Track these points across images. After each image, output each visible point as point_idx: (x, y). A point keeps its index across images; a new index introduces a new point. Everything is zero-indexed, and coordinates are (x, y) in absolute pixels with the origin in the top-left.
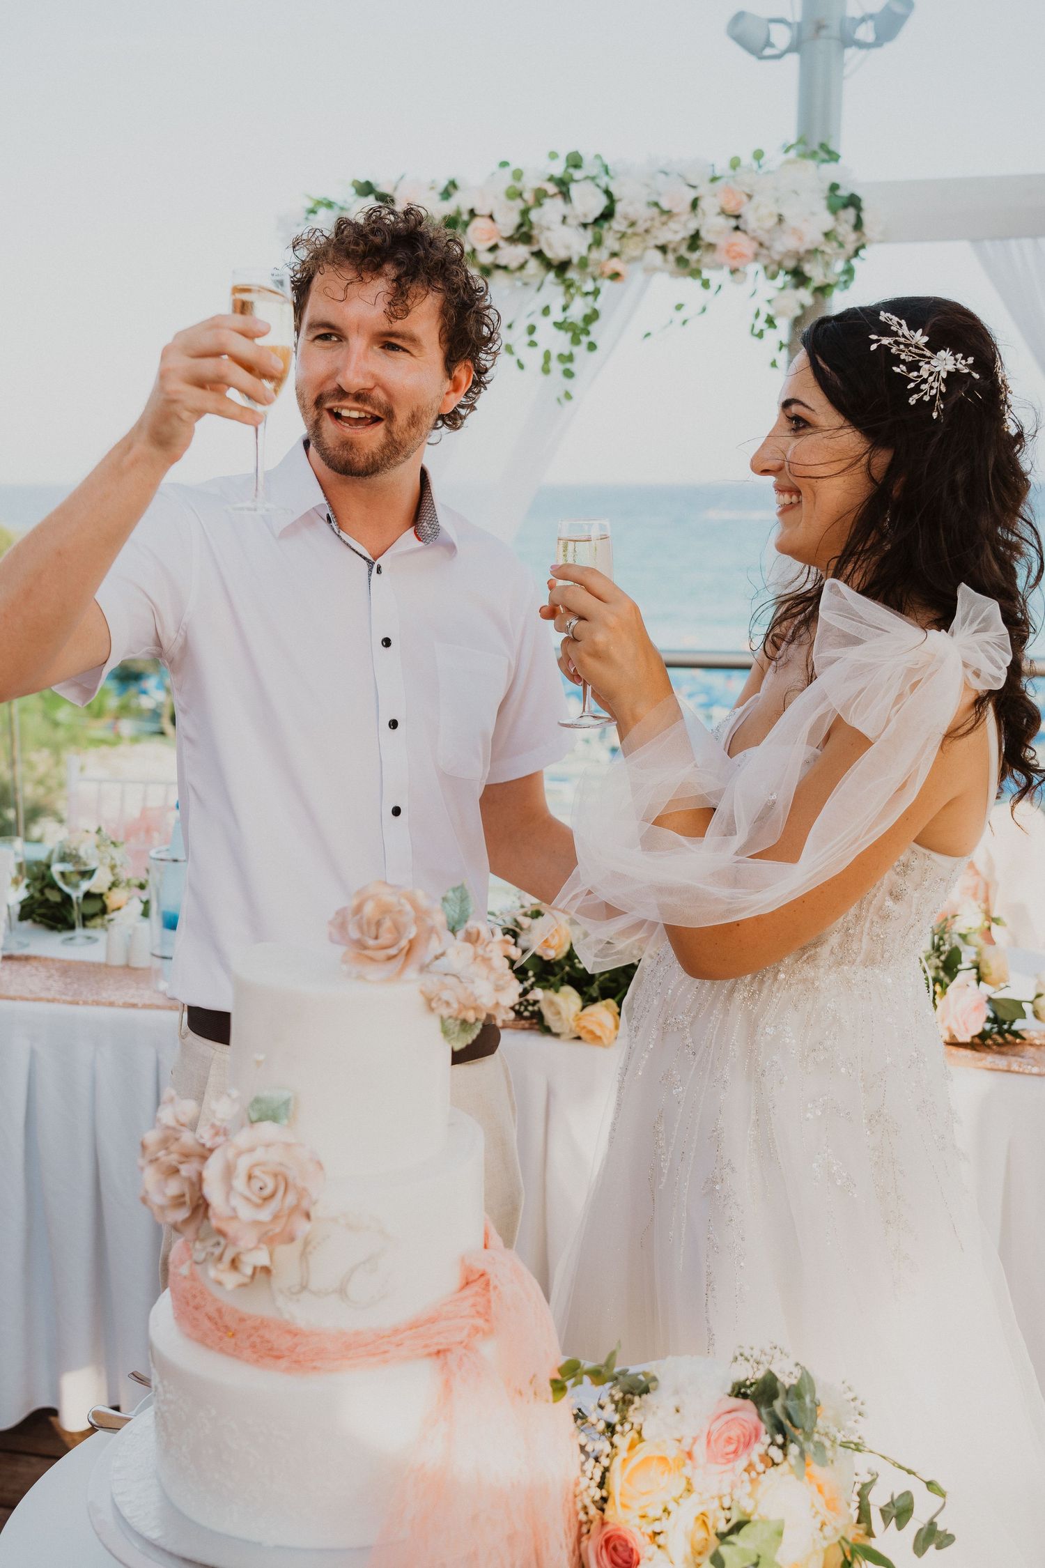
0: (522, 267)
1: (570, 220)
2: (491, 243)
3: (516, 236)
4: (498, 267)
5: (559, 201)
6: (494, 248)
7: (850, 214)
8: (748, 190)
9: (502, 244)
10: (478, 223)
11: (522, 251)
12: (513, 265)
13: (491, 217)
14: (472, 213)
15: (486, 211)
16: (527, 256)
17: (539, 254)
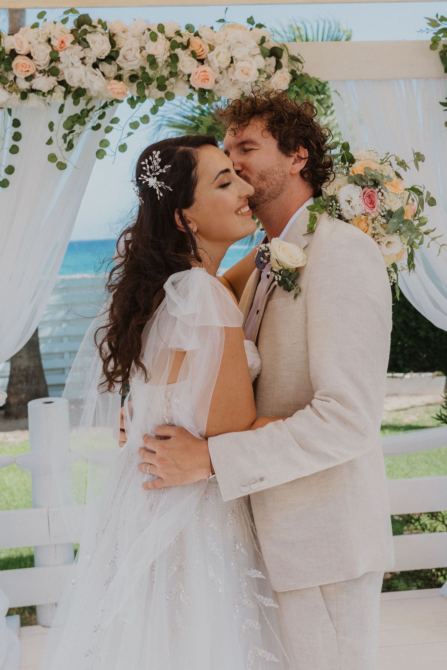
0: (51, 92)
1: (87, 61)
2: (29, 74)
3: (47, 69)
4: (33, 91)
5: (78, 48)
6: (29, 79)
7: (273, 60)
8: (211, 43)
9: (37, 74)
10: (18, 61)
11: (53, 80)
12: (45, 90)
13: (29, 56)
14: (13, 54)
15: (24, 51)
16: (56, 83)
17: (62, 83)
